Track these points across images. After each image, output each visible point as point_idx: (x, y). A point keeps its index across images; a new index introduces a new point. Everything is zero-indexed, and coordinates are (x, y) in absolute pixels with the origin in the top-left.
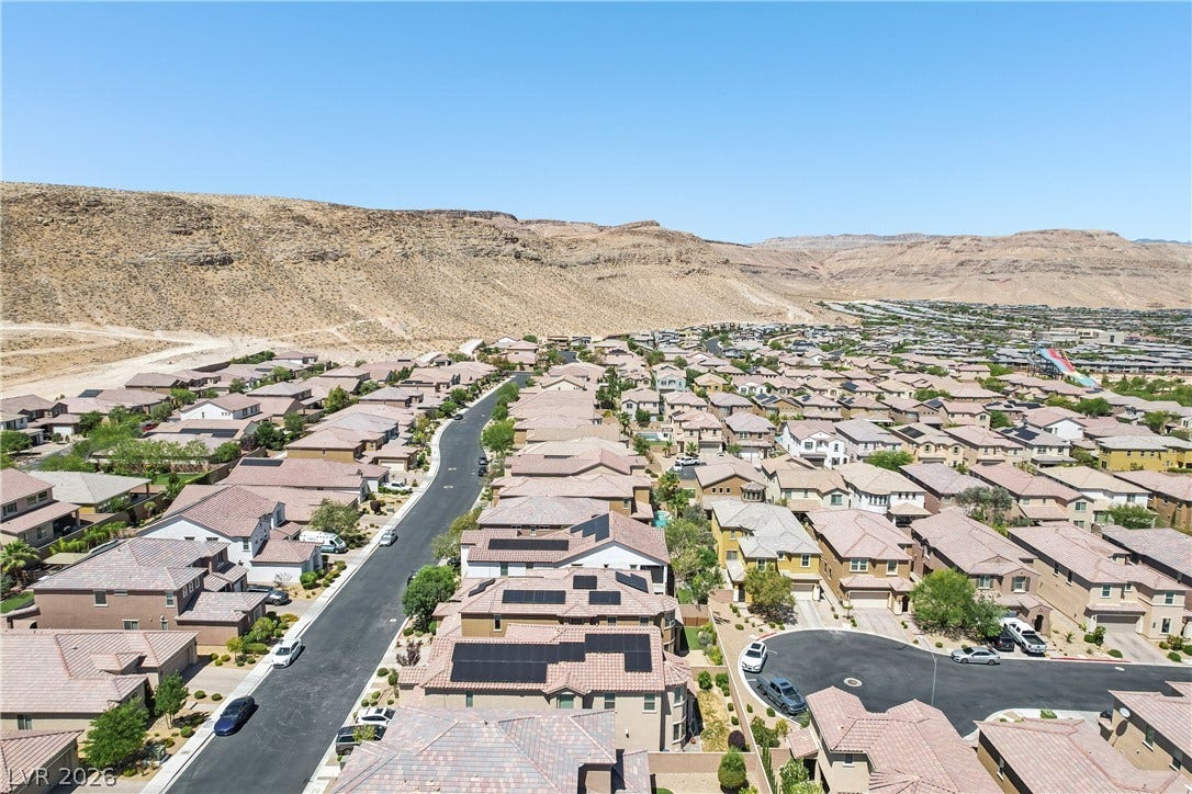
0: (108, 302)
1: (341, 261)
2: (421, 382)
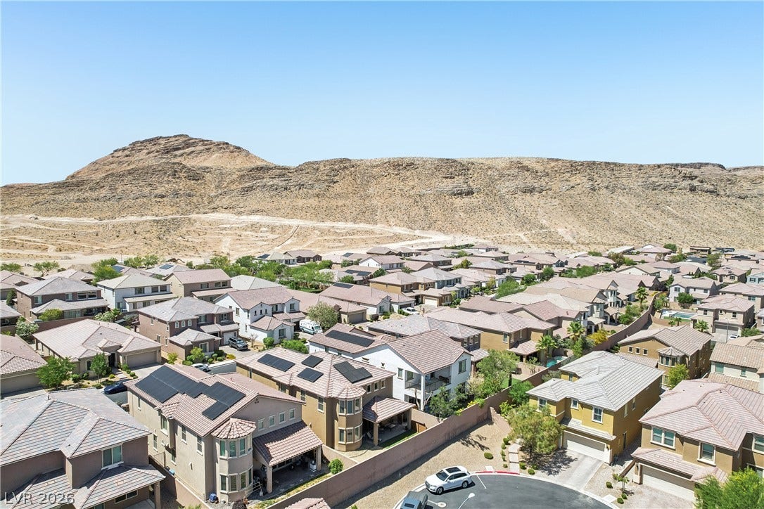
0: (399, 214)
1: (544, 193)
2: (528, 262)
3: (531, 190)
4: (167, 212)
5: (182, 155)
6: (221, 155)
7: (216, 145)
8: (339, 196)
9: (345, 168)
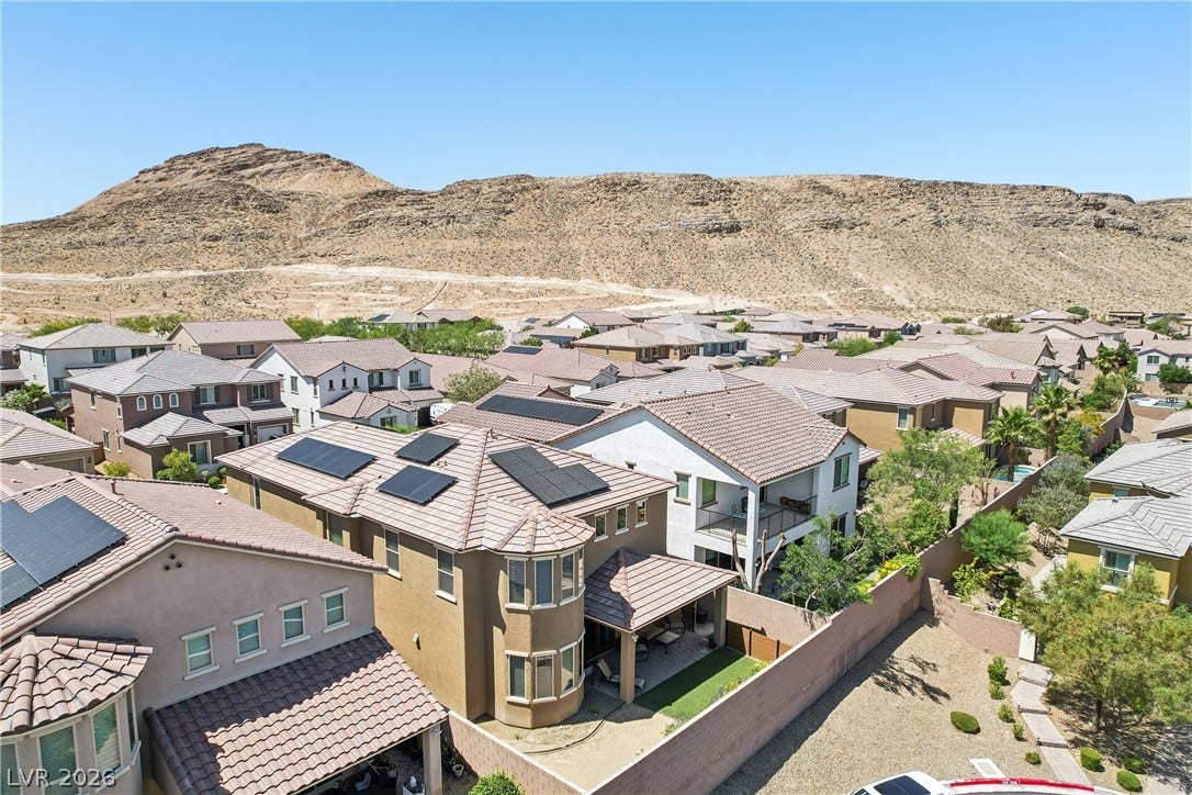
0: (616, 262)
1: (857, 229)
3: (836, 225)
4: (222, 265)
5: (253, 176)
6: (317, 175)
7: (310, 159)
8: (514, 234)
9: (524, 189)
